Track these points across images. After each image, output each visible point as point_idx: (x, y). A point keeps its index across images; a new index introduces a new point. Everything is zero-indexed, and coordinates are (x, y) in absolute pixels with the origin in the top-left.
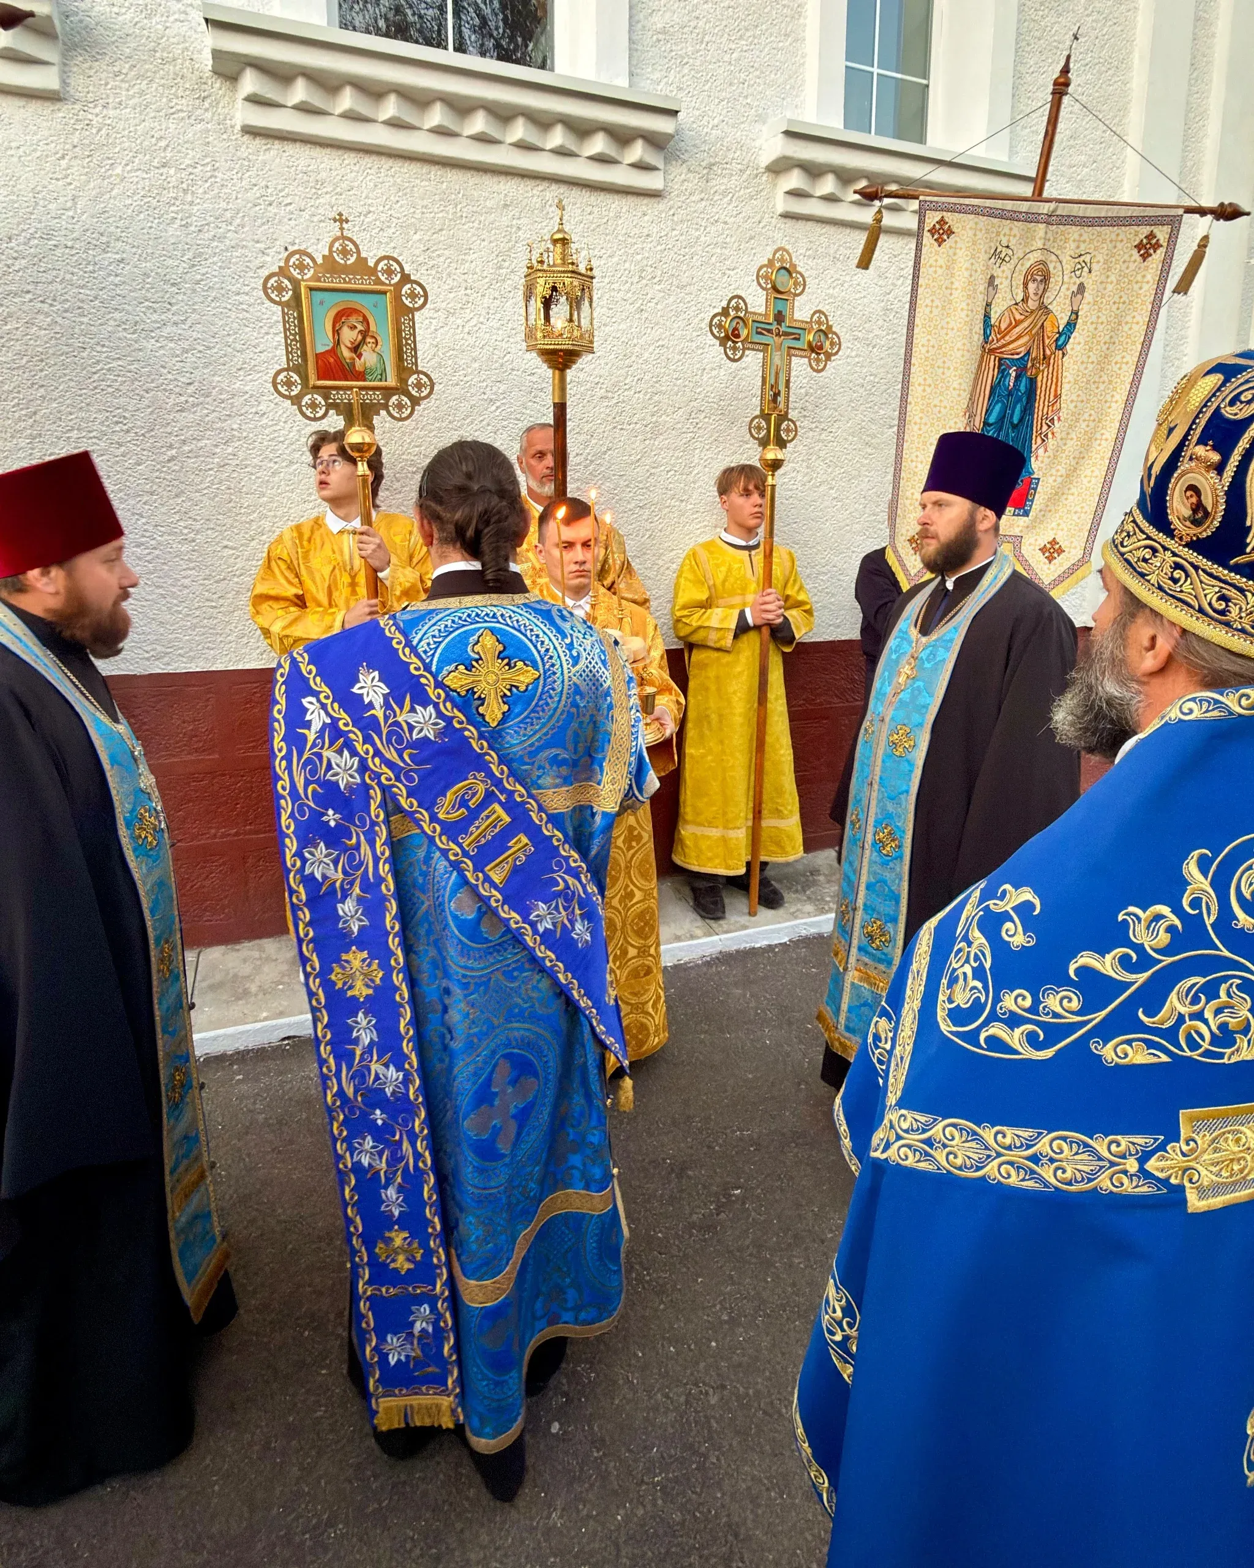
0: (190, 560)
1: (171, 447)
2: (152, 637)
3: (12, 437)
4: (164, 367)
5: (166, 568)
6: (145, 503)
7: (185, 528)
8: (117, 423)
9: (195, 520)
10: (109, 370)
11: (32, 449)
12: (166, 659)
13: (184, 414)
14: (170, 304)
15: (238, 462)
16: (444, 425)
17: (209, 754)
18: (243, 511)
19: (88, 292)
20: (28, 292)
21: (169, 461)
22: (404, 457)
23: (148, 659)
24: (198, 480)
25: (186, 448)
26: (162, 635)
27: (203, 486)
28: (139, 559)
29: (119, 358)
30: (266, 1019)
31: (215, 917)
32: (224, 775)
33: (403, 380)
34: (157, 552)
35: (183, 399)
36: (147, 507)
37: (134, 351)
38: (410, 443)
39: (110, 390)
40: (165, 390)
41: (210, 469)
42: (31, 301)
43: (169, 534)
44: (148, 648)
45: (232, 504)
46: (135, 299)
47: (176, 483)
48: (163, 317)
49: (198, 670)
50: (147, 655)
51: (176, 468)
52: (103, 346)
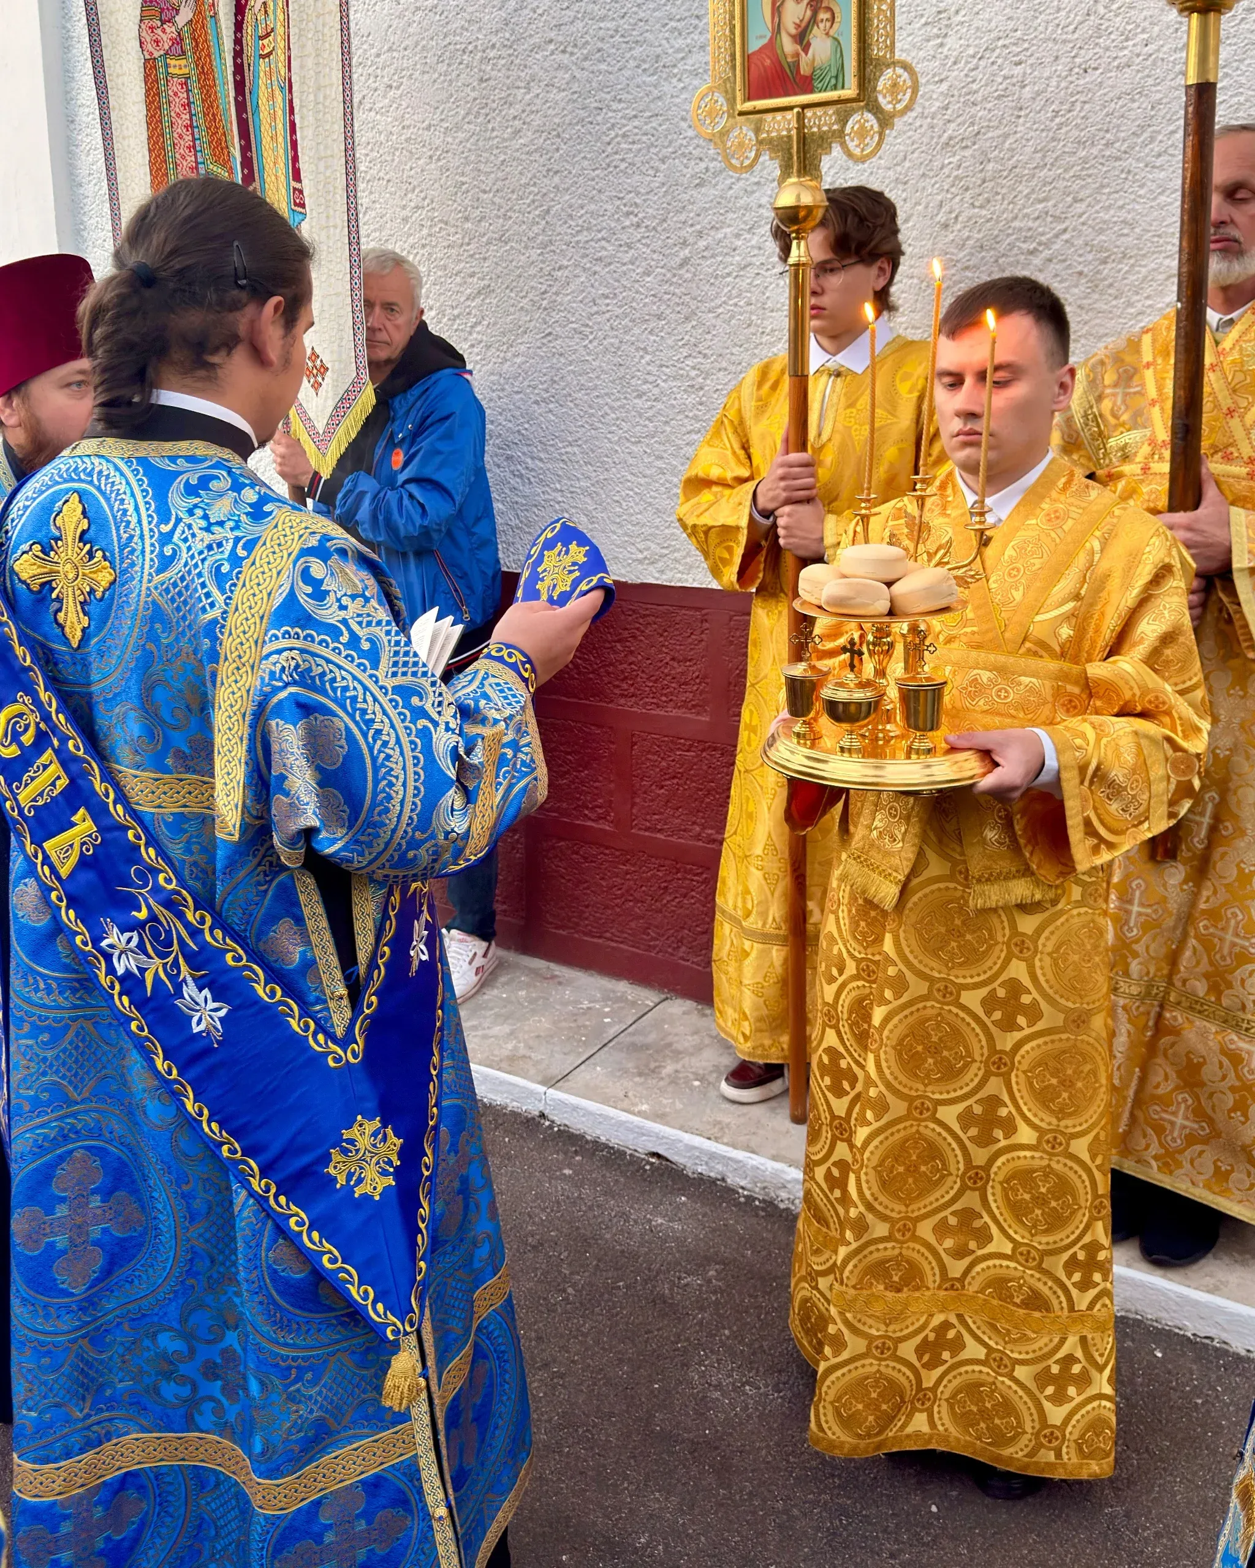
0: (696, 418)
1: (685, 243)
2: (647, 531)
3: (526, 247)
4: (684, 119)
5: (668, 429)
6: (651, 333)
7: (694, 368)
8: (628, 214)
9: (705, 356)
10: (624, 136)
11: (543, 262)
12: (660, 564)
13: (703, 190)
14: (697, 17)
15: (762, 259)
16: (1094, 151)
17: (698, 714)
18: (765, 339)
19: (609, 25)
20: (551, 41)
21: (681, 266)
22: (1016, 224)
23: (640, 562)
24: (712, 292)
25: (702, 244)
26: (657, 527)
27: (718, 302)
28: (640, 415)
29: (635, 116)
30: (639, 1114)
31: (690, 957)
32: (715, 749)
33: (865, 81)
34: (659, 405)
35: (703, 165)
36: (652, 338)
37: (652, 101)
38: (1027, 196)
39: (623, 166)
40: (683, 155)
41: (729, 274)
42: (552, 53)
43: (675, 378)
44: (641, 546)
45: (752, 329)
46: (658, 20)
47: (687, 299)
48: (689, 41)
49: (696, 585)
50: (640, 556)
51: (689, 276)
52: (620, 101)
